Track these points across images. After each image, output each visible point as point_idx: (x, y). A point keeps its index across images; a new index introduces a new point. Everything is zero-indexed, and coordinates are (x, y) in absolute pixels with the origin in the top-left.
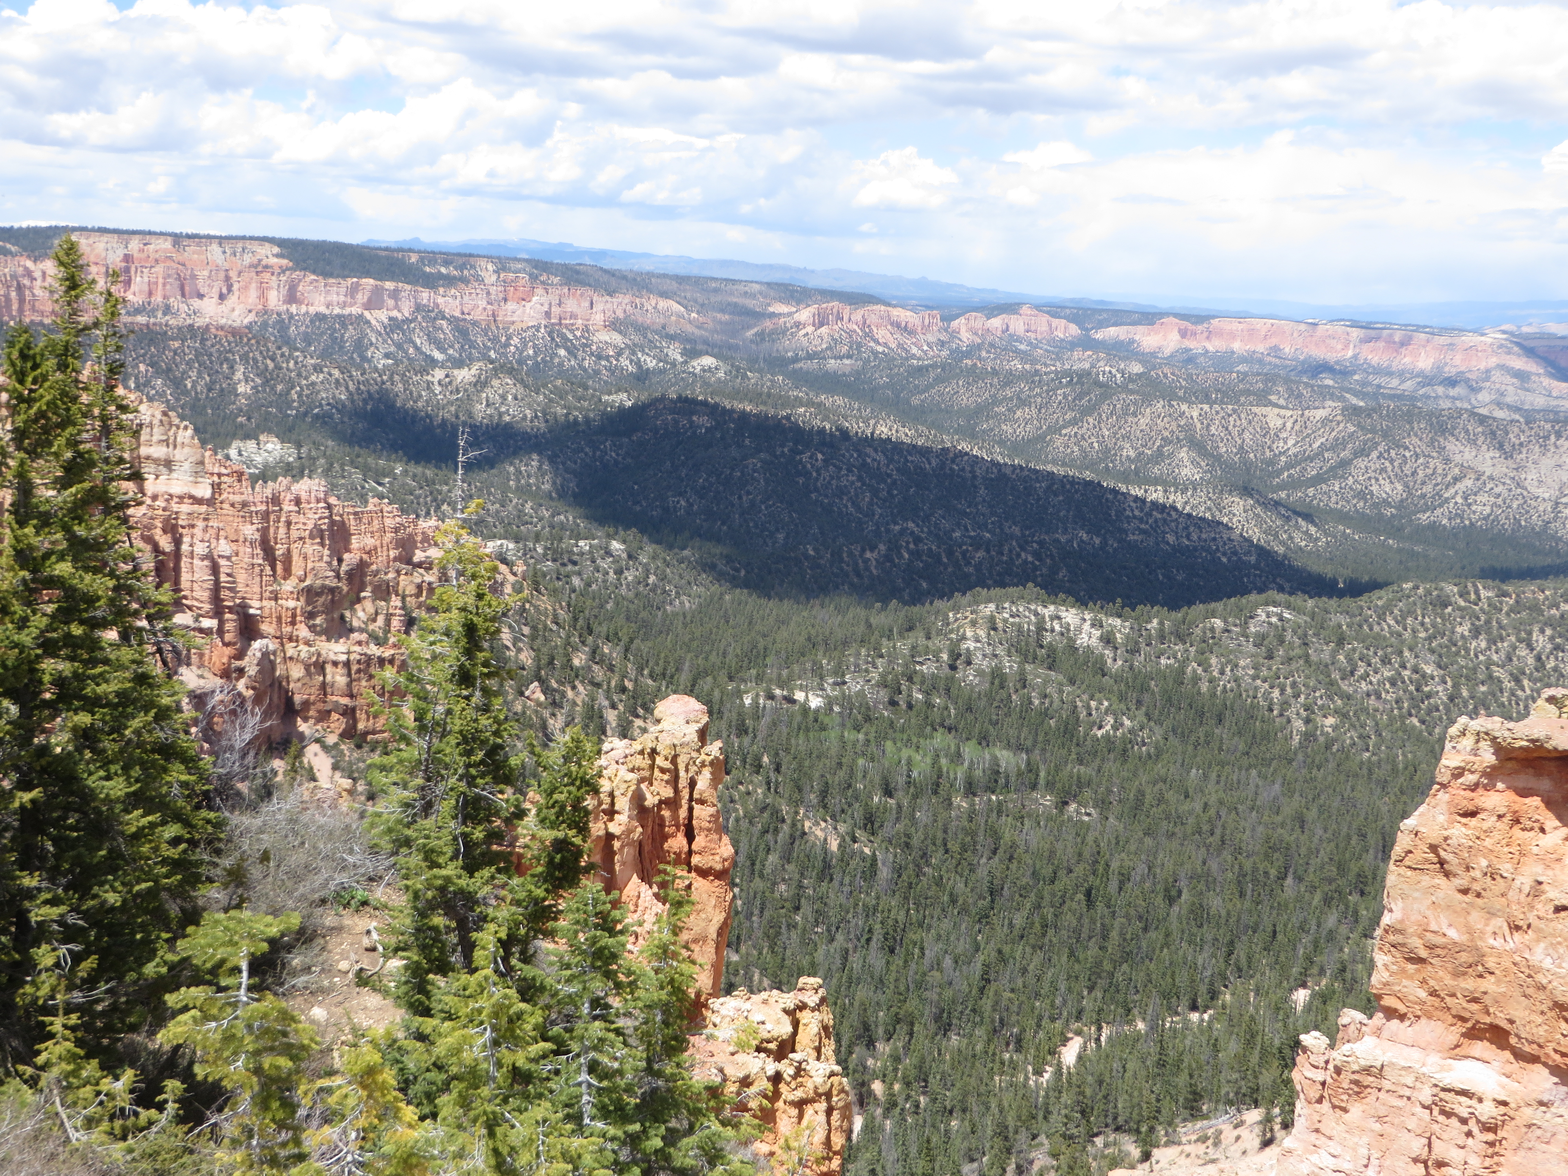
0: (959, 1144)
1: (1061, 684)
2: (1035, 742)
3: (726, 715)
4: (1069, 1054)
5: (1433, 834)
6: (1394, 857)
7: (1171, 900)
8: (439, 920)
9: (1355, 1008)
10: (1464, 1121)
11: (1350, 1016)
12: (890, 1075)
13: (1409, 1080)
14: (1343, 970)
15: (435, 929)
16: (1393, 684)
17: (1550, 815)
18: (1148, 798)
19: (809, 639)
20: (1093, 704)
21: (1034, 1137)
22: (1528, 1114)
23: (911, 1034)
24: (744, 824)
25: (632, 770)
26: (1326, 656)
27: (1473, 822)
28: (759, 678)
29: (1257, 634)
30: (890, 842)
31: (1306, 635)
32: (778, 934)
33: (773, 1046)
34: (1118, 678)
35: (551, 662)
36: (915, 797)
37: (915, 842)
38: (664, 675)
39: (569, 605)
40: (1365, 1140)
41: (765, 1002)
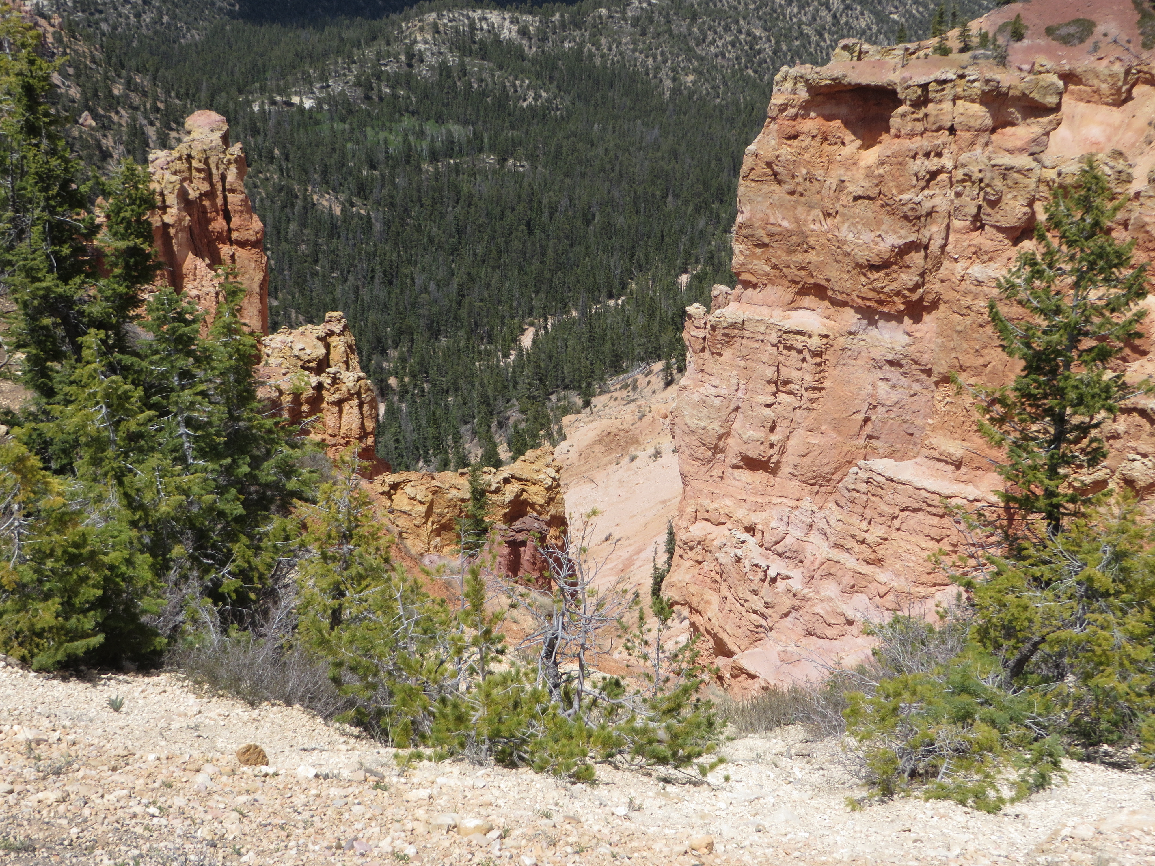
0: (456, 413)
1: (492, 70)
2: (478, 116)
3: (241, 121)
4: (527, 340)
5: (767, 154)
6: (742, 174)
7: (588, 221)
8: (47, 321)
9: (721, 283)
10: (800, 352)
11: (719, 289)
12: (401, 372)
13: (762, 329)
14: (712, 257)
15: (46, 328)
16: (733, 46)
17: (848, 132)
18: (565, 150)
19: (297, 54)
20: (518, 83)
21: (508, 401)
22: (842, 341)
23: (412, 341)
24: (267, 203)
25: (175, 173)
26: (684, 30)
27: (795, 143)
28: (263, 89)
29: (633, 18)
30: (379, 203)
31: (668, 15)
32: (305, 281)
33: (313, 365)
34: (534, 61)
35: (95, 94)
36: (394, 167)
37: (398, 201)
38: (187, 95)
39: (102, 47)
40: (735, 373)
41: (303, 334)
